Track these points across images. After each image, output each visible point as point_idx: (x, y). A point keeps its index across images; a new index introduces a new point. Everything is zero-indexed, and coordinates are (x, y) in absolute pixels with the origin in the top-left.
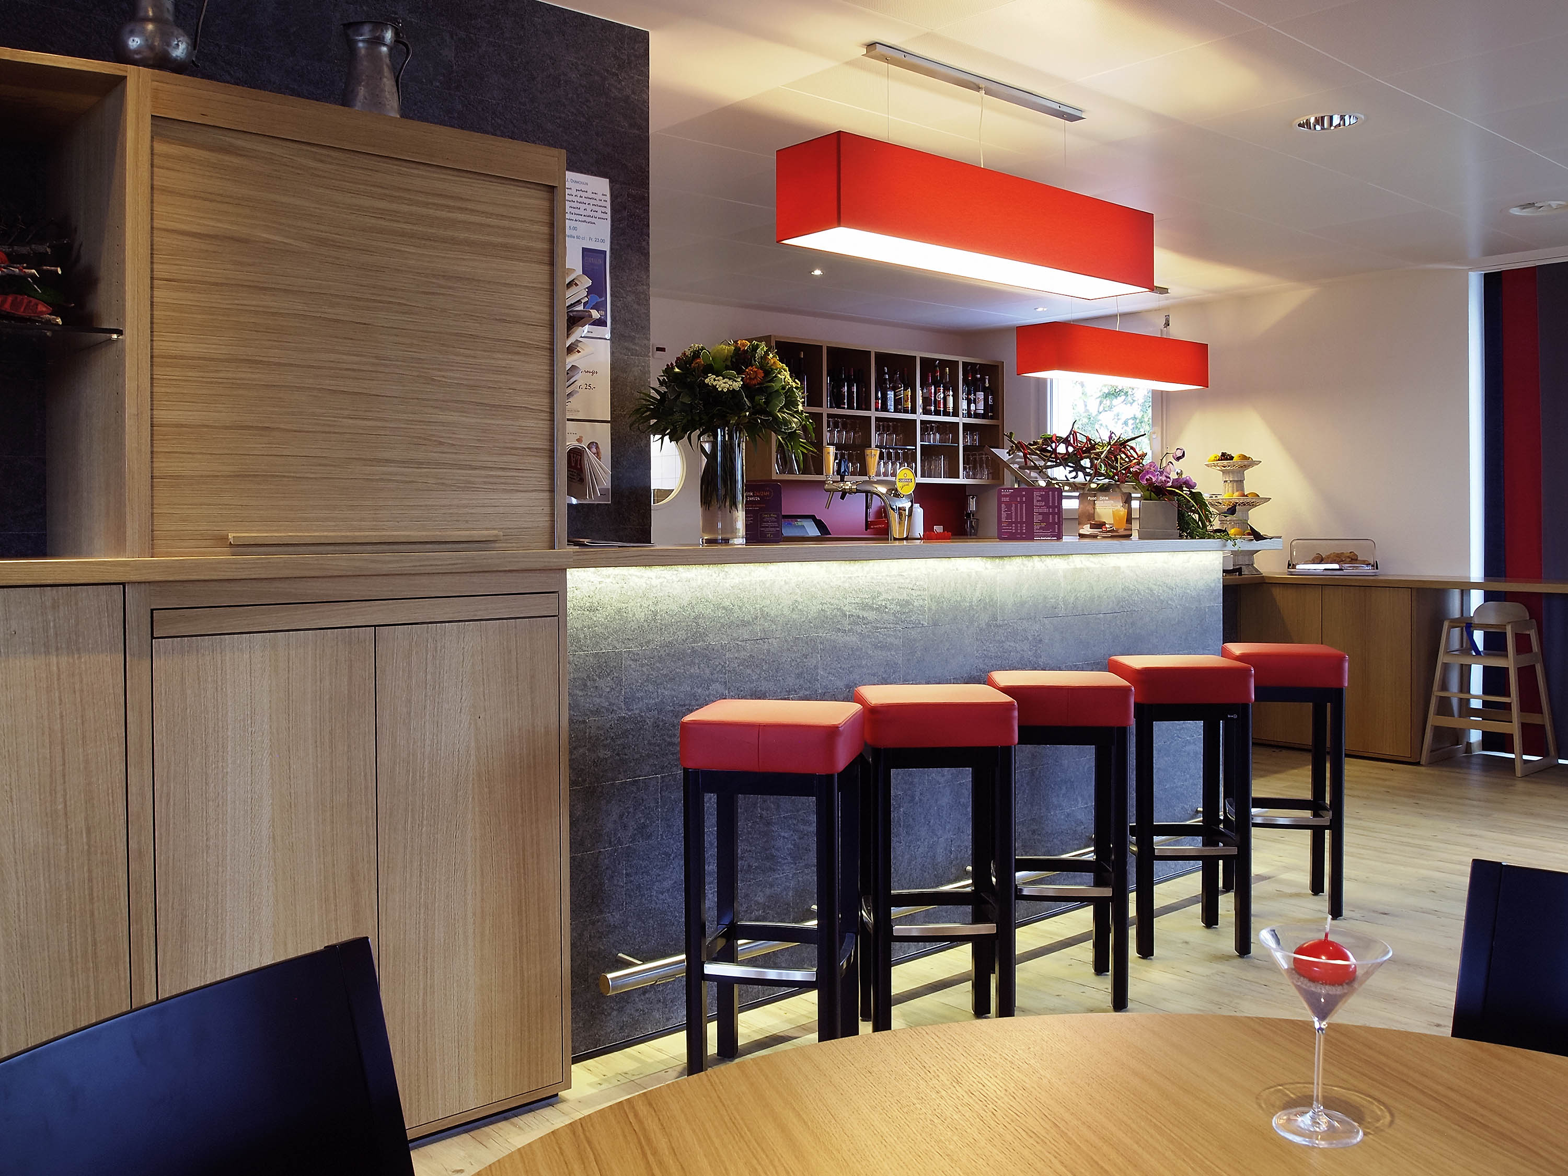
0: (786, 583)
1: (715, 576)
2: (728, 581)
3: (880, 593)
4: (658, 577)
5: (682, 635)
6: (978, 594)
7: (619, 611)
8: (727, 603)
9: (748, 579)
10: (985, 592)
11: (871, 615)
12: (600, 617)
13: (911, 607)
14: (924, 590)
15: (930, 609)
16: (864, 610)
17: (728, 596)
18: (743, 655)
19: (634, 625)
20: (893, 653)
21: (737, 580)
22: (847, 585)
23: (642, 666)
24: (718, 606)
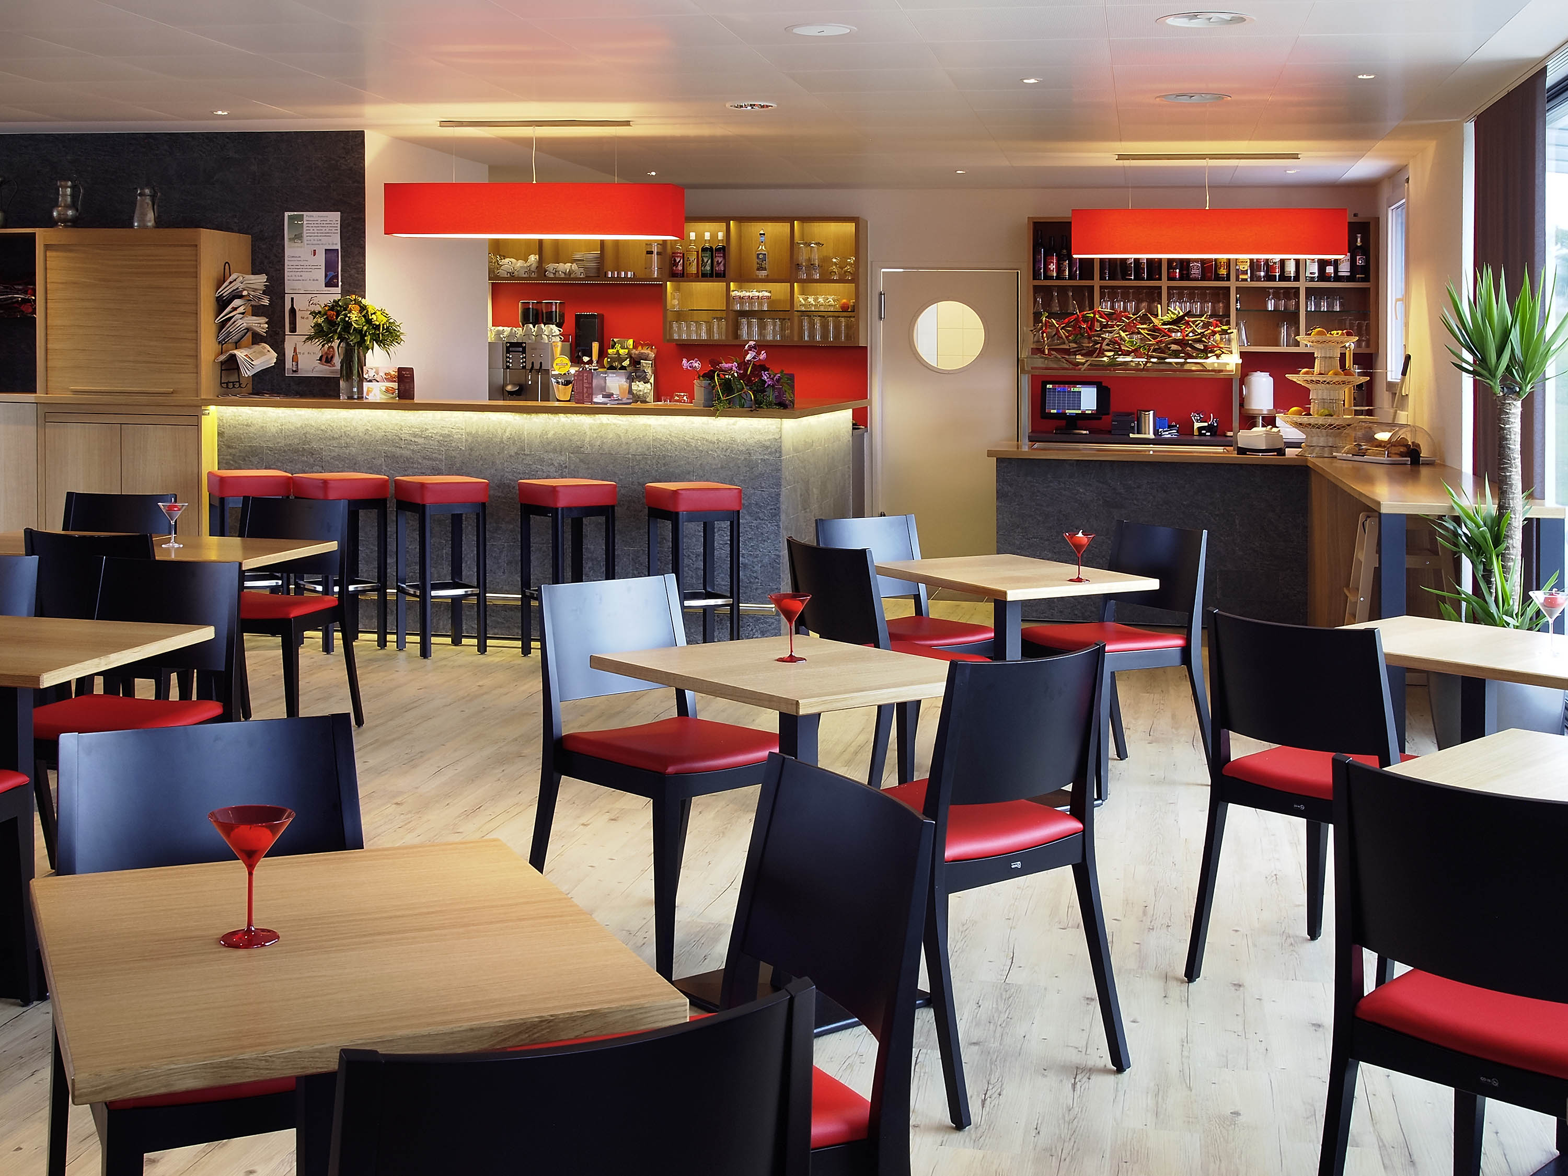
0: (360, 420)
1: (316, 414)
2: (324, 417)
3: (427, 429)
4: (283, 413)
5: (297, 441)
6: (507, 434)
7: (262, 427)
8: (323, 428)
9: (336, 416)
10: (513, 433)
11: (421, 441)
12: (252, 429)
13: (451, 438)
14: (462, 429)
15: (466, 440)
16: (415, 437)
17: (324, 424)
18: (333, 454)
19: (270, 434)
20: (437, 463)
21: (329, 417)
22: (403, 424)
23: (275, 453)
24: (318, 429)
